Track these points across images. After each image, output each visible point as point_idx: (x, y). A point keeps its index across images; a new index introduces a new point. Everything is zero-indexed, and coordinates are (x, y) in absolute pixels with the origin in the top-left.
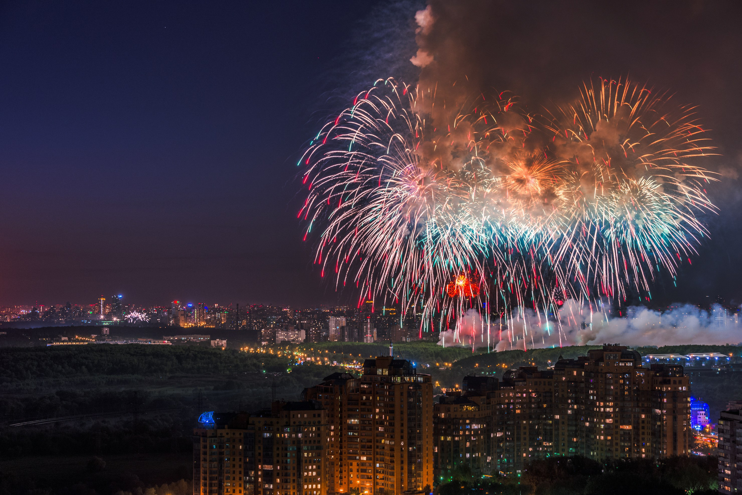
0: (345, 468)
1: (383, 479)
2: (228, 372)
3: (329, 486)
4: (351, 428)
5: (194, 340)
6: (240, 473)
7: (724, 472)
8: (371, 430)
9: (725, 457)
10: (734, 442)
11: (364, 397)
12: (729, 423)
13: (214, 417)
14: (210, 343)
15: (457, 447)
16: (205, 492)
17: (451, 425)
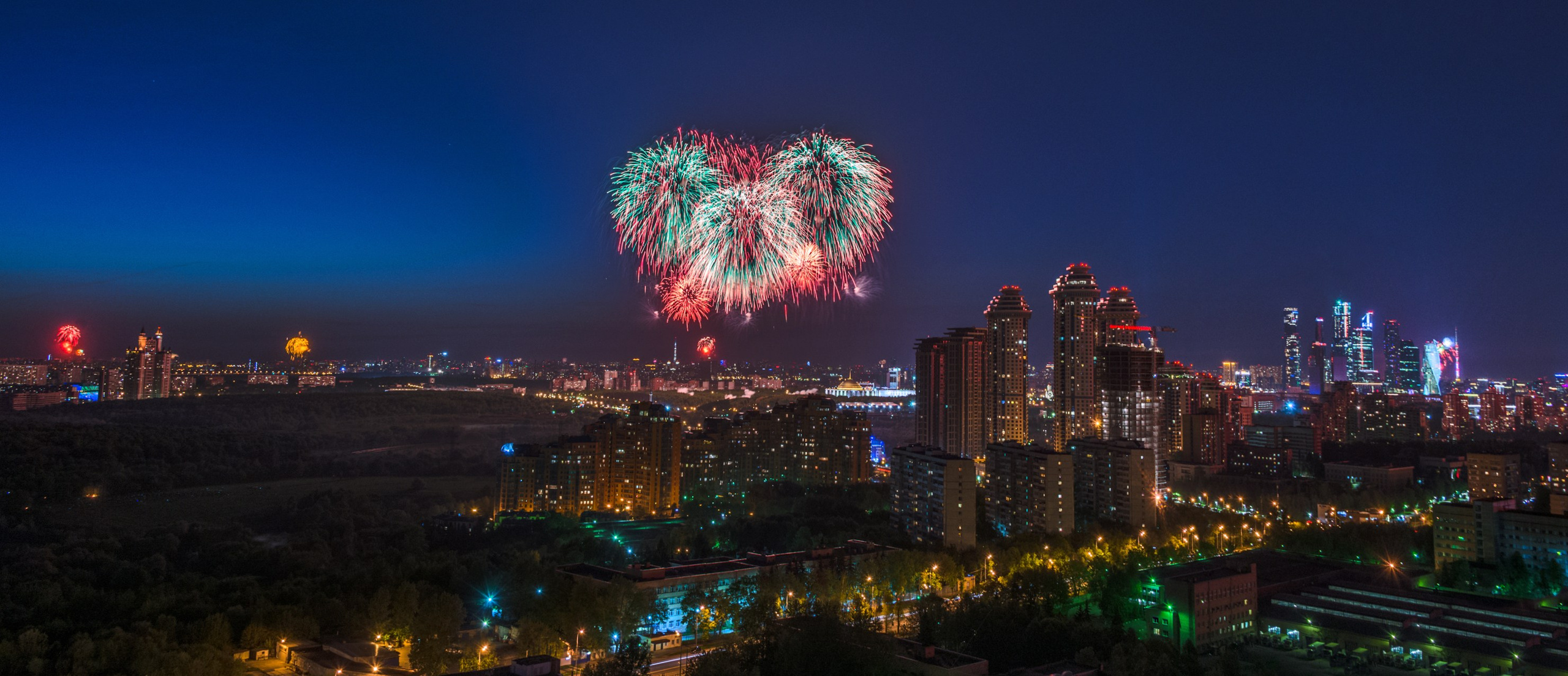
0: (612, 489)
1: (641, 498)
2: (525, 413)
3: (599, 503)
4: (619, 456)
5: (501, 388)
6: (531, 491)
7: (894, 496)
8: (633, 458)
9: (895, 484)
10: (902, 472)
11: (629, 433)
12: (899, 457)
13: (513, 447)
14: (513, 390)
15: (698, 473)
16: (503, 507)
17: (694, 456)
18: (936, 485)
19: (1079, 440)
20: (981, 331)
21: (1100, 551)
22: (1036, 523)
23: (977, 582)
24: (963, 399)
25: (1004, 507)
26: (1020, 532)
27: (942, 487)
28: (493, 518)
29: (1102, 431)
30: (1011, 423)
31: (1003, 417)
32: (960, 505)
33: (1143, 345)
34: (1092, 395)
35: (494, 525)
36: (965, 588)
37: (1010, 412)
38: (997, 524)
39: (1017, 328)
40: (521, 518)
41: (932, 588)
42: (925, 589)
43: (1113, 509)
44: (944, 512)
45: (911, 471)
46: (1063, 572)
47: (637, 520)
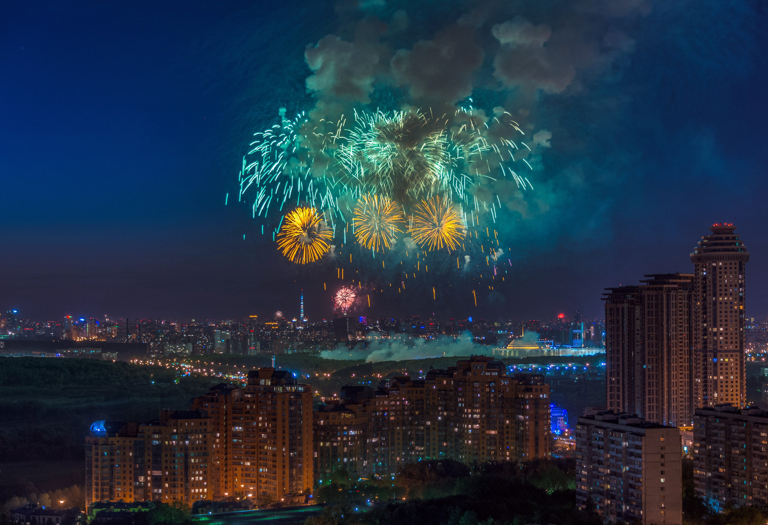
0: (229, 473)
1: (266, 483)
3: (215, 490)
4: (236, 435)
5: (87, 353)
6: (130, 478)
7: (581, 473)
8: (254, 437)
9: (582, 459)
10: (590, 445)
11: (248, 407)
12: (586, 428)
13: (105, 426)
14: (101, 356)
15: (335, 453)
16: (97, 497)
17: (330, 432)
18: (633, 458)
20: (687, 278)
22: (756, 496)
24: (665, 358)
25: (716, 480)
26: (737, 507)
27: (639, 459)
28: (84, 510)
30: (724, 384)
31: (715, 378)
32: (662, 480)
35: (86, 519)
37: (724, 371)
38: (708, 499)
39: (731, 273)
40: (119, 510)
44: (643, 488)
45: (601, 443)
47: (263, 509)
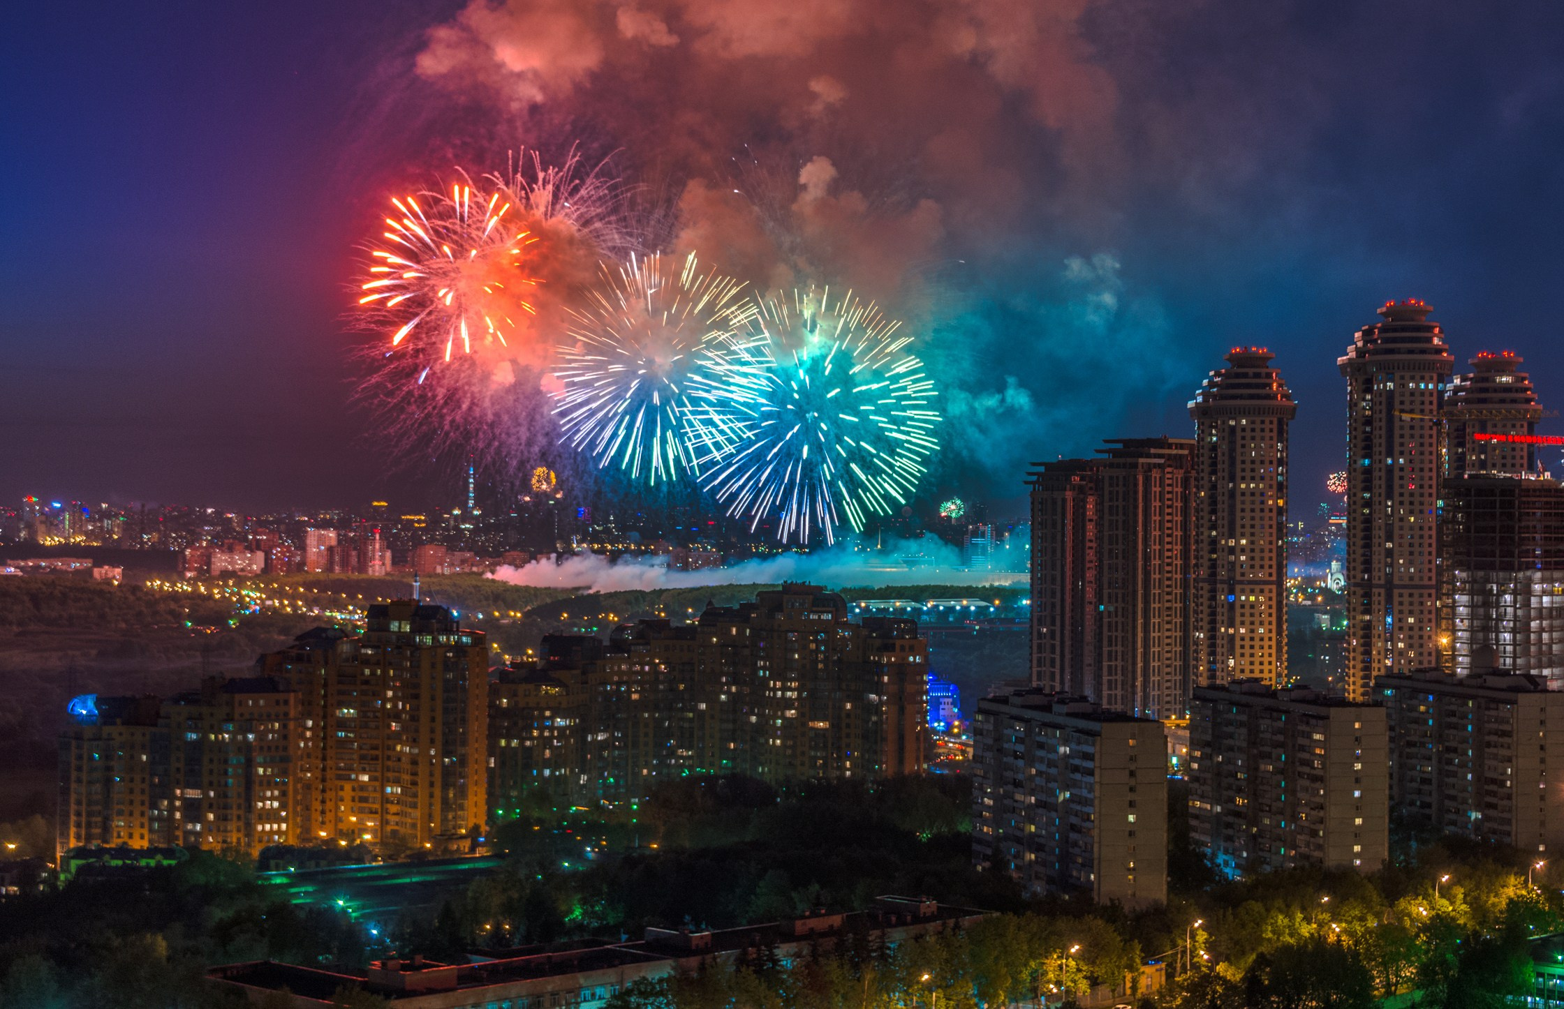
0: (329, 795)
1: (397, 814)
2: (123, 625)
3: (301, 827)
4: (343, 724)
5: (64, 567)
6: (143, 803)
7: (983, 802)
8: (377, 728)
9: (984, 777)
10: (1000, 751)
11: (367, 672)
12: (992, 719)
13: (98, 703)
14: (91, 573)
15: (528, 759)
16: (78, 837)
17: (518, 720)
18: (1078, 776)
19: (1401, 676)
20: (1181, 446)
21: (1445, 902)
22: (1303, 850)
23: (1170, 976)
25: (1230, 819)
26: (1268, 869)
27: (1089, 779)
28: (54, 862)
29: (1454, 657)
30: (1247, 643)
31: (1231, 631)
32: (1131, 818)
33: (1548, 475)
34: (1433, 582)
35: (57, 878)
36: (1142, 989)
37: (1247, 619)
38: (1214, 855)
39: (1263, 439)
40: (120, 863)
41: (1068, 992)
42: (1053, 995)
43: (1475, 815)
44: (1095, 833)
45: (1020, 748)
46: (1361, 949)
47: (391, 862)
